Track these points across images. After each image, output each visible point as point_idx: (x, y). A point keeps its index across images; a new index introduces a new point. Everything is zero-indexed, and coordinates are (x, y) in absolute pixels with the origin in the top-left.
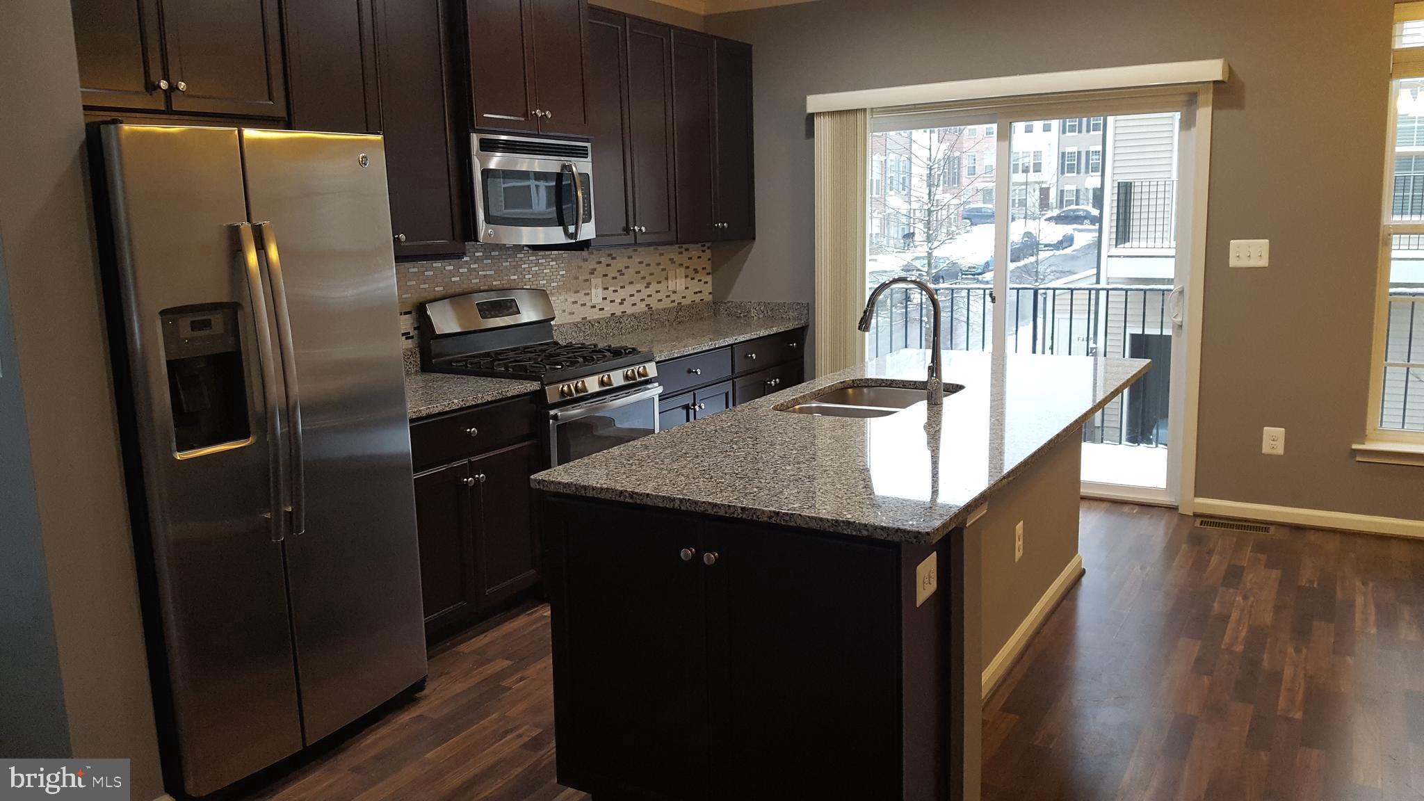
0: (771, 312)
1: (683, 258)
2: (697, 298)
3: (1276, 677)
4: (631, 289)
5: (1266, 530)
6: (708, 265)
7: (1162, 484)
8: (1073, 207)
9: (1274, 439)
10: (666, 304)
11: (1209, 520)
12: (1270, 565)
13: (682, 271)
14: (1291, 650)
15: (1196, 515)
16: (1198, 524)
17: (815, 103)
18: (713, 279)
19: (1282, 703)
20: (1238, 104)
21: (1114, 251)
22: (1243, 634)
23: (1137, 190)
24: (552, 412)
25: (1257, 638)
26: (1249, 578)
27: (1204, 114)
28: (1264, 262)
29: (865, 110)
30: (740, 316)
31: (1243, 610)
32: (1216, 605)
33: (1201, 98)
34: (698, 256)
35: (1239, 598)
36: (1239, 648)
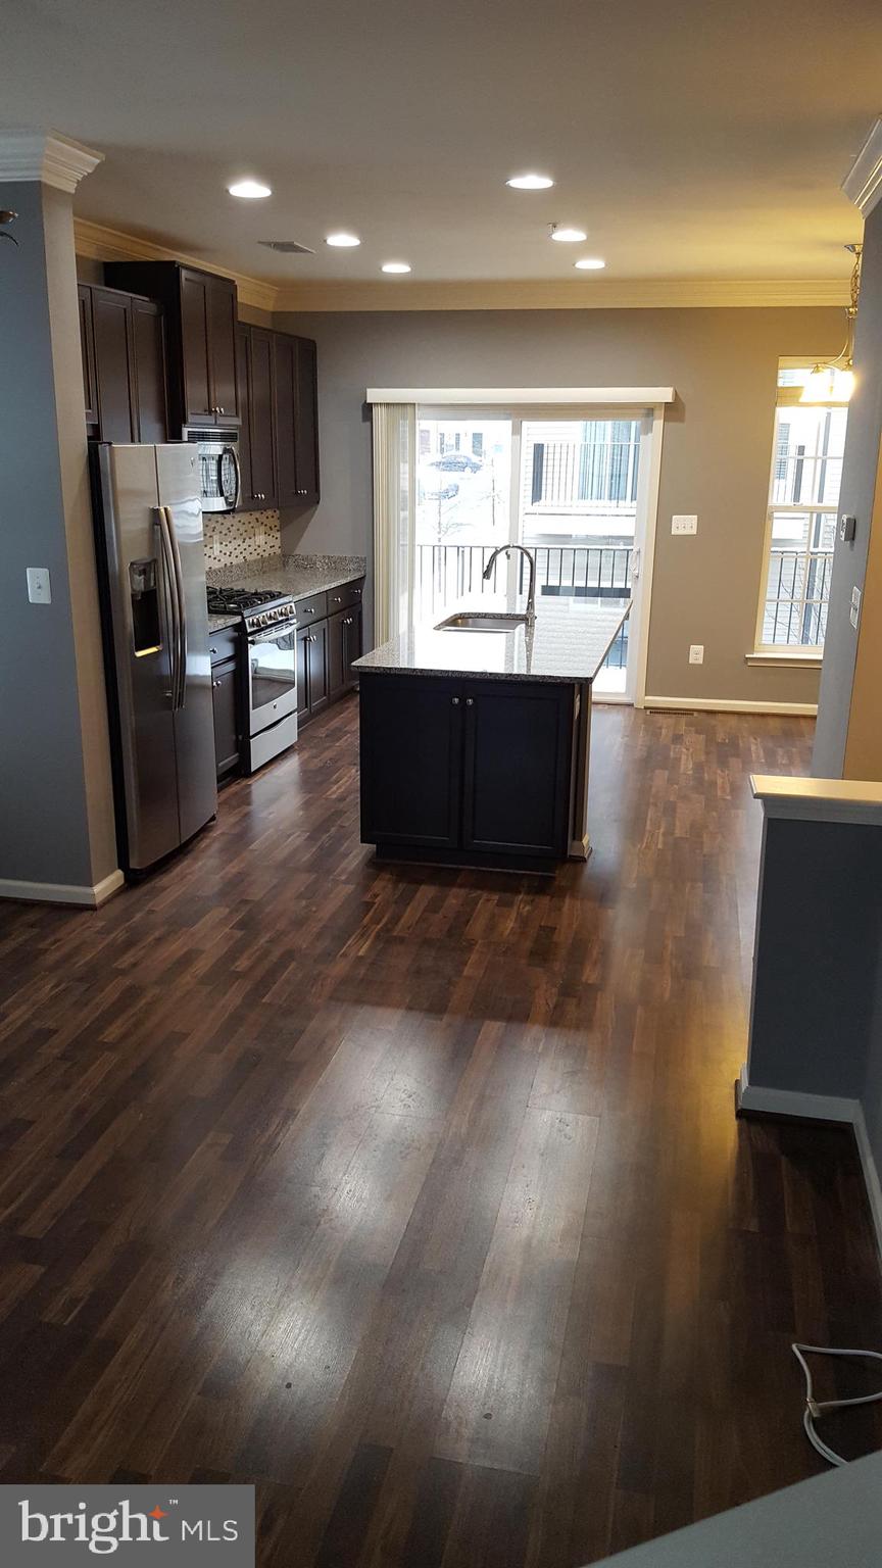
0: (335, 565)
1: (262, 518)
2: (272, 551)
3: (713, 784)
4: (235, 544)
5: (692, 714)
6: (277, 523)
7: (623, 690)
8: (454, 452)
9: (697, 654)
10: (255, 557)
11: (656, 711)
12: (698, 732)
13: (262, 528)
14: (719, 772)
15: (646, 708)
16: (648, 713)
17: (374, 395)
18: (281, 536)
19: (719, 793)
20: (681, 419)
21: (530, 509)
22: (691, 766)
23: (551, 450)
24: (250, 639)
25: (699, 767)
26: (687, 739)
27: (658, 424)
28: (694, 531)
29: (414, 404)
30: (307, 566)
31: (687, 755)
32: (672, 753)
33: (657, 413)
34: (271, 517)
35: (684, 750)
36: (690, 772)
